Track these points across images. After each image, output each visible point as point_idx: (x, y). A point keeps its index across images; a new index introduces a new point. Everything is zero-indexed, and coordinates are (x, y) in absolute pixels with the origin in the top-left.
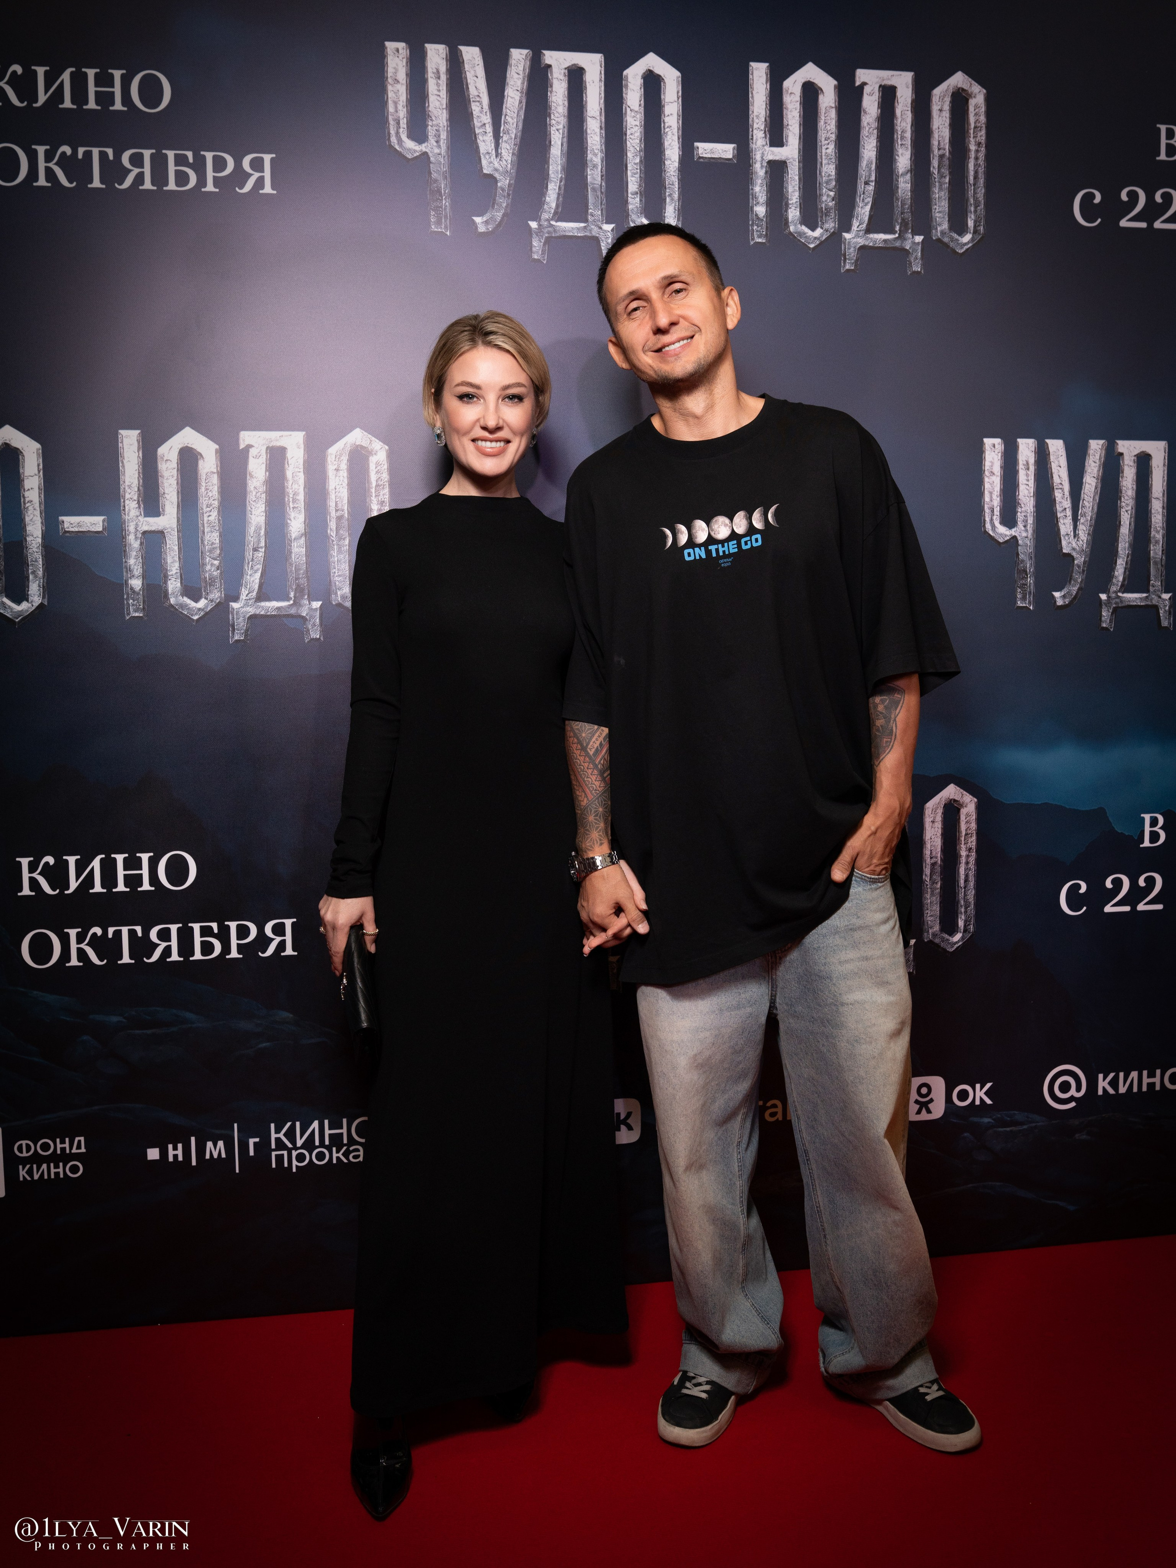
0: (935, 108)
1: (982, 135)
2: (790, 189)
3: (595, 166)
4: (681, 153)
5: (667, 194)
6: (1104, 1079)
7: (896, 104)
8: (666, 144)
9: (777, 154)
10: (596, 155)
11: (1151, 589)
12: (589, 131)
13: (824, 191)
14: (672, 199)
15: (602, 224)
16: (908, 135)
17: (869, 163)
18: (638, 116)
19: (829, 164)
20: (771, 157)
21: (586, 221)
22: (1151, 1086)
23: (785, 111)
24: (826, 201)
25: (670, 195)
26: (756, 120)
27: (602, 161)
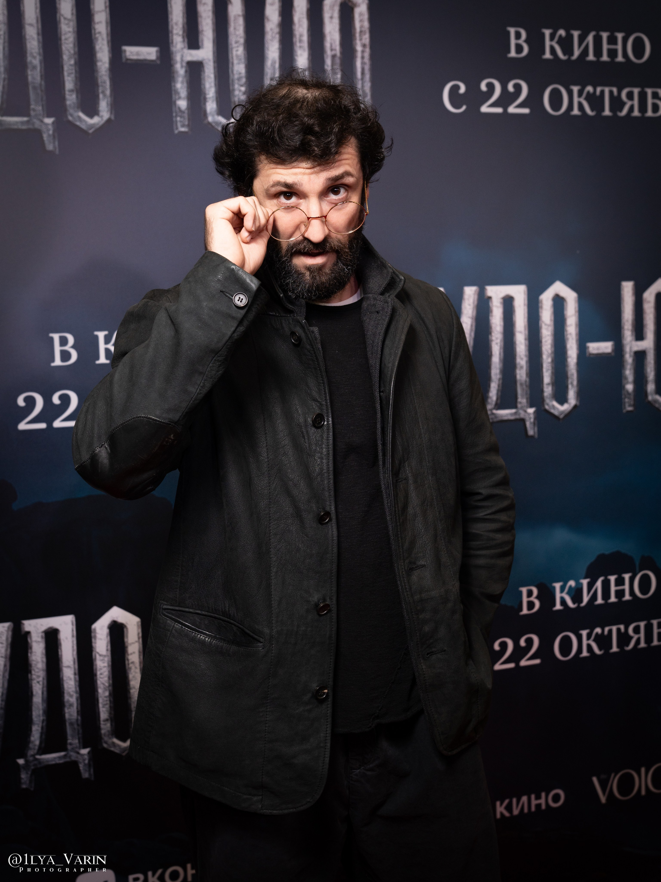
0: (326, 16)
1: (366, 38)
2: (207, 85)
3: (34, 68)
4: (111, 55)
5: (100, 91)
6: (501, 804)
7: (294, 13)
8: (97, 47)
9: (195, 55)
10: (34, 58)
11: (519, 406)
12: (27, 37)
13: (236, 86)
14: (105, 95)
15: (44, 117)
16: (305, 38)
17: (274, 62)
18: (71, 24)
19: (239, 64)
20: (189, 58)
21: (28, 115)
22: (538, 806)
23: (200, 20)
24: (238, 95)
25: (103, 92)
26: (175, 27)
27: (41, 63)
